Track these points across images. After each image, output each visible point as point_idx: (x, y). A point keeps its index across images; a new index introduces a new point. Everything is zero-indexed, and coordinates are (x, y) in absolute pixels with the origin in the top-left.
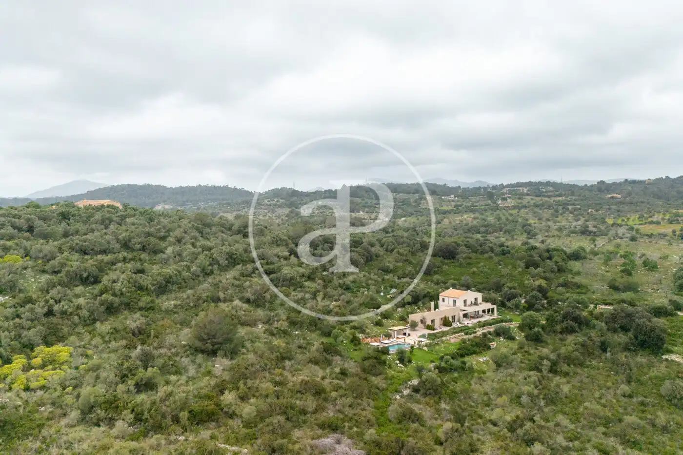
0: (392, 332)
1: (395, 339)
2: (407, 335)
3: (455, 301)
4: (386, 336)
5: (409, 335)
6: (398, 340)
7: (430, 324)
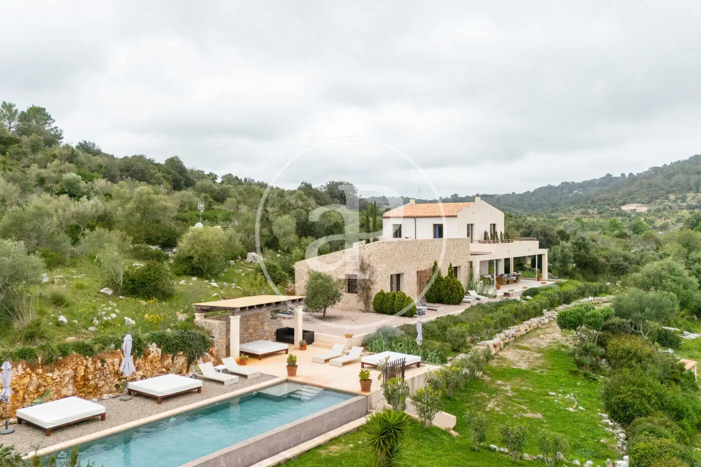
0: (213, 325)
1: (230, 363)
2: (298, 337)
3: (439, 231)
4: (169, 347)
5: (309, 338)
6: (252, 368)
7: (387, 290)
